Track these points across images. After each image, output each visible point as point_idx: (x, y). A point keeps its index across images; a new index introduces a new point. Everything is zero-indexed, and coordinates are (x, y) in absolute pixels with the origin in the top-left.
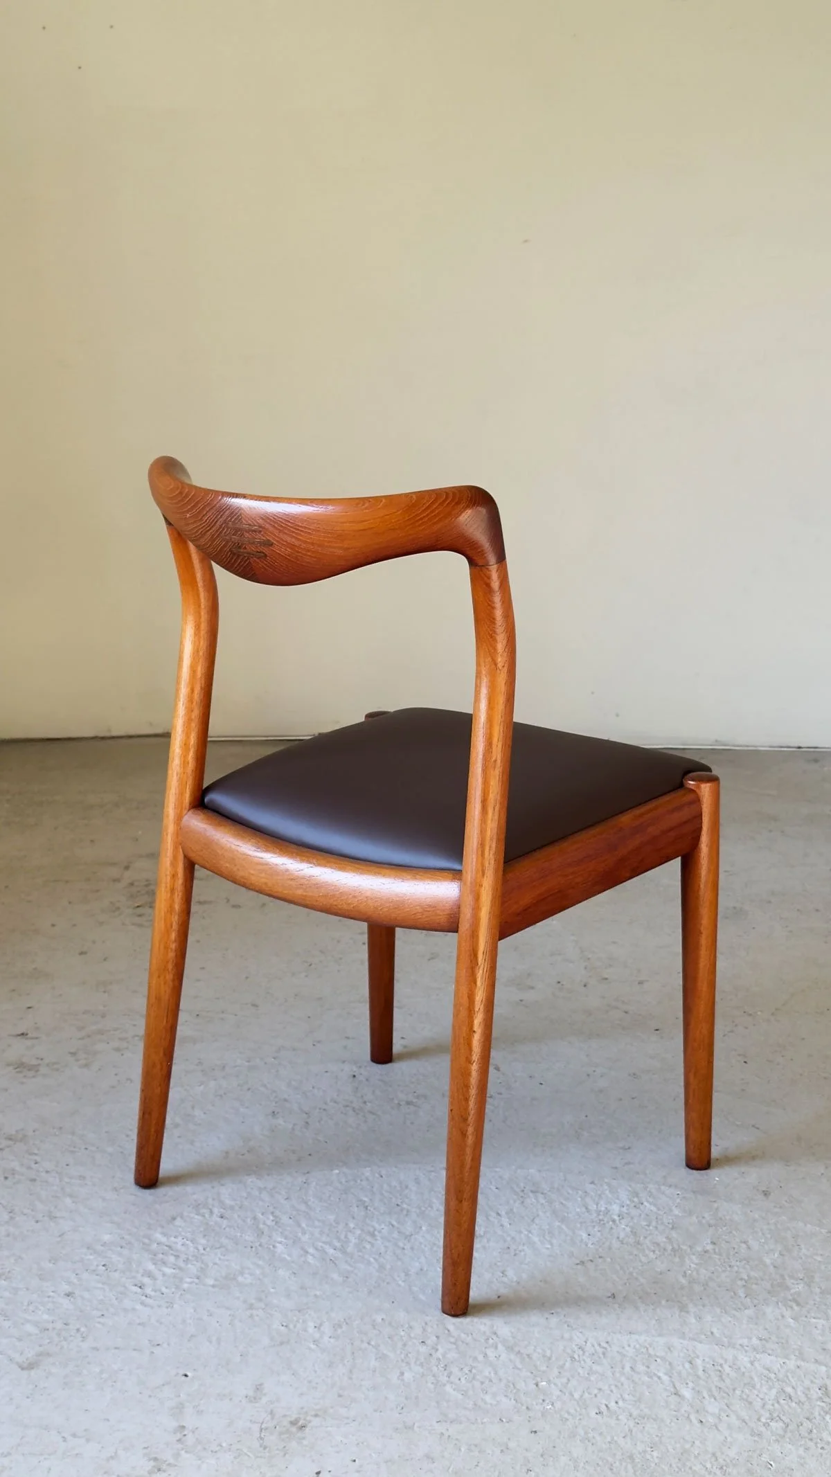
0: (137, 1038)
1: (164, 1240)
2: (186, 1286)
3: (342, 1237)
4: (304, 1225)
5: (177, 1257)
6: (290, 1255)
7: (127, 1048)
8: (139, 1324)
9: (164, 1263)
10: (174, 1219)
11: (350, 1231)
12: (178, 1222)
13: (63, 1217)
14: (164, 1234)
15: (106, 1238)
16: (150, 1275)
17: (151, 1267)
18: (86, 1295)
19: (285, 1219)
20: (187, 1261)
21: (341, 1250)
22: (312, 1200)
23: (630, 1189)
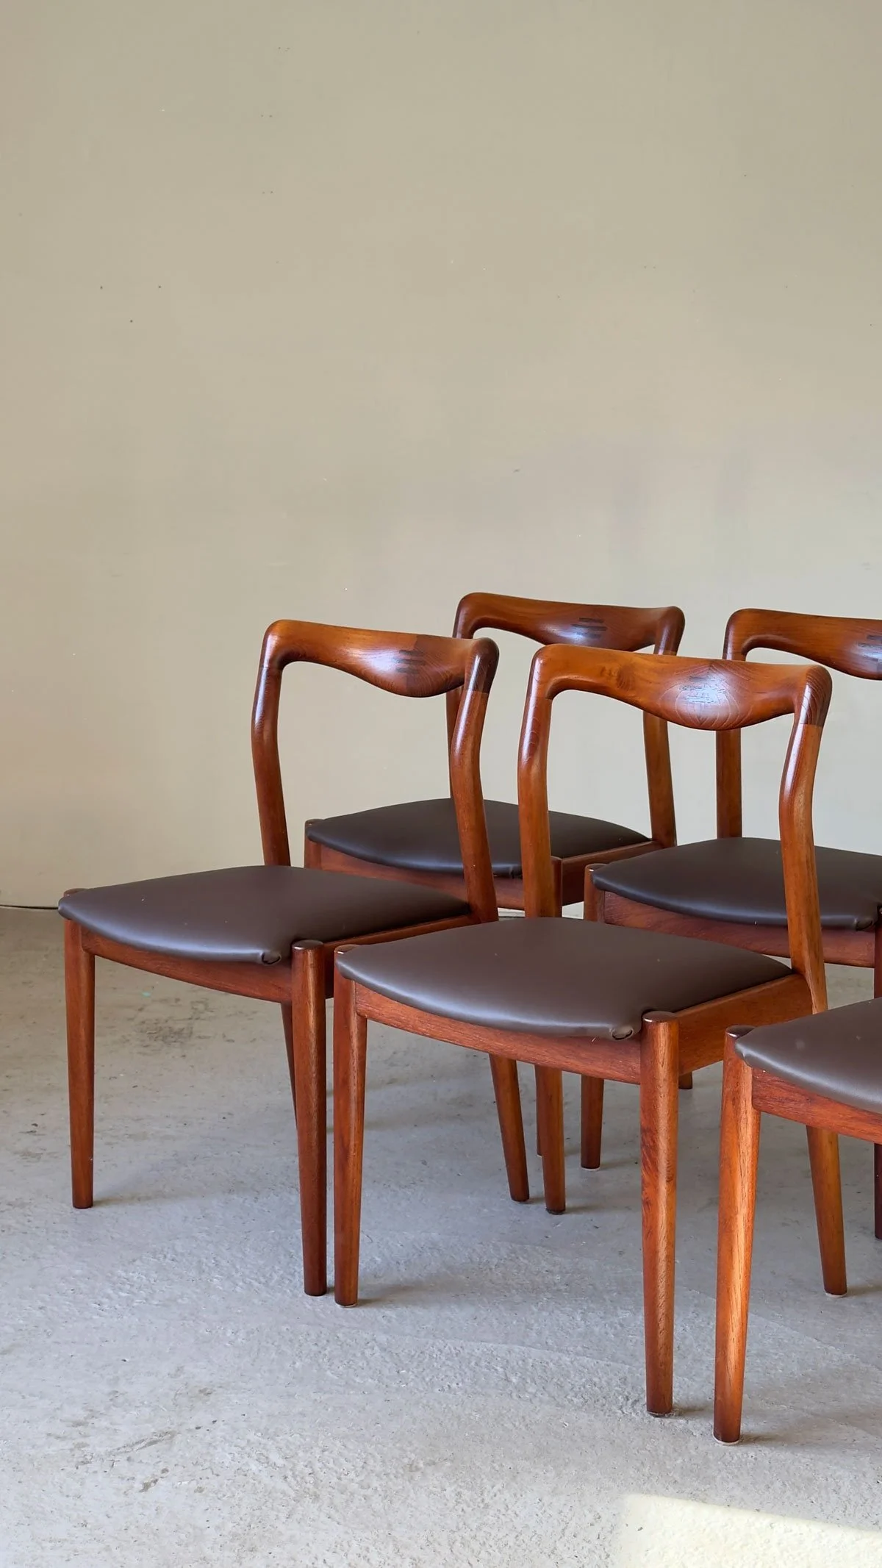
0: (126, 1136)
1: (123, 1274)
2: (135, 1304)
3: (268, 1275)
4: (238, 1267)
5: (132, 1286)
6: (222, 1286)
7: (117, 1143)
8: (94, 1328)
9: (121, 1290)
10: (134, 1261)
11: (275, 1272)
12: (138, 1262)
13: (44, 1258)
14: (126, 1271)
15: (78, 1272)
16: (109, 1297)
17: (110, 1291)
18: (56, 1309)
19: (224, 1263)
20: (140, 1288)
21: (264, 1284)
22: (249, 1250)
23: (510, 1248)
